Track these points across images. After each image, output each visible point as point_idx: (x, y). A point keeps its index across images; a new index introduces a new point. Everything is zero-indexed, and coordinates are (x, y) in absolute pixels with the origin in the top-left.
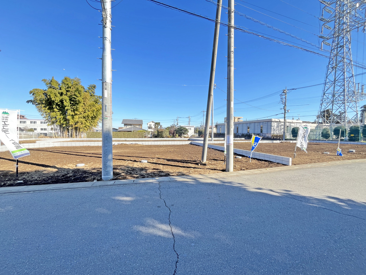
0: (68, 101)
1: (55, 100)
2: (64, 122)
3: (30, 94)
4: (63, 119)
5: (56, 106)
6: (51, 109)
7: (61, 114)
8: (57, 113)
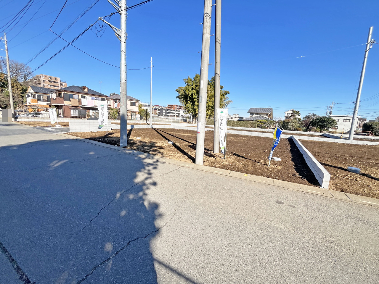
0: (195, 94)
1: (189, 95)
2: (193, 111)
3: (176, 91)
4: (193, 109)
5: (189, 99)
6: (187, 101)
7: (192, 105)
8: (189, 105)
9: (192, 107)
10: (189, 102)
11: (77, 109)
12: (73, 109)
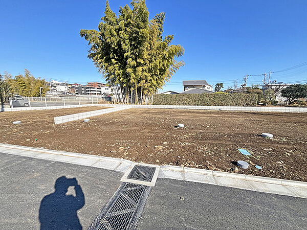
0: (127, 41)
7: (120, 67)
9: (121, 71)
10: (113, 61)
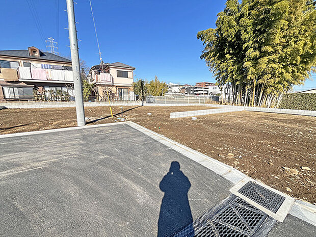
5: (229, 49)
10: (228, 56)
11: (15, 86)
12: (10, 86)
